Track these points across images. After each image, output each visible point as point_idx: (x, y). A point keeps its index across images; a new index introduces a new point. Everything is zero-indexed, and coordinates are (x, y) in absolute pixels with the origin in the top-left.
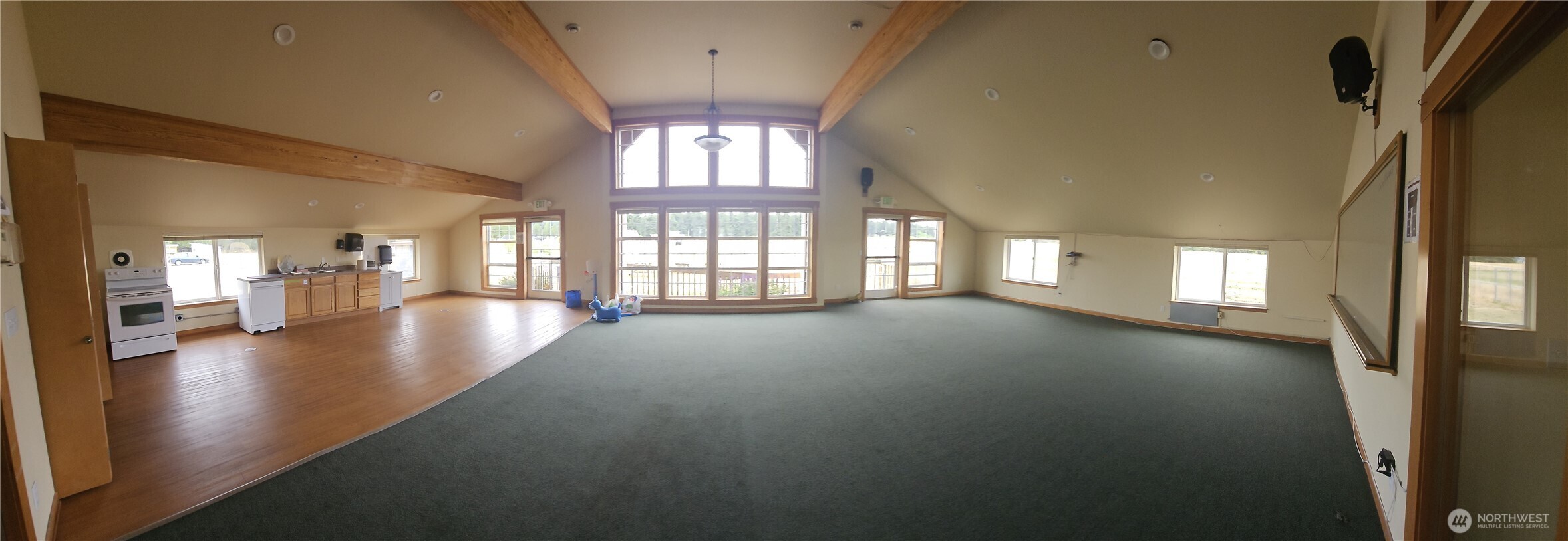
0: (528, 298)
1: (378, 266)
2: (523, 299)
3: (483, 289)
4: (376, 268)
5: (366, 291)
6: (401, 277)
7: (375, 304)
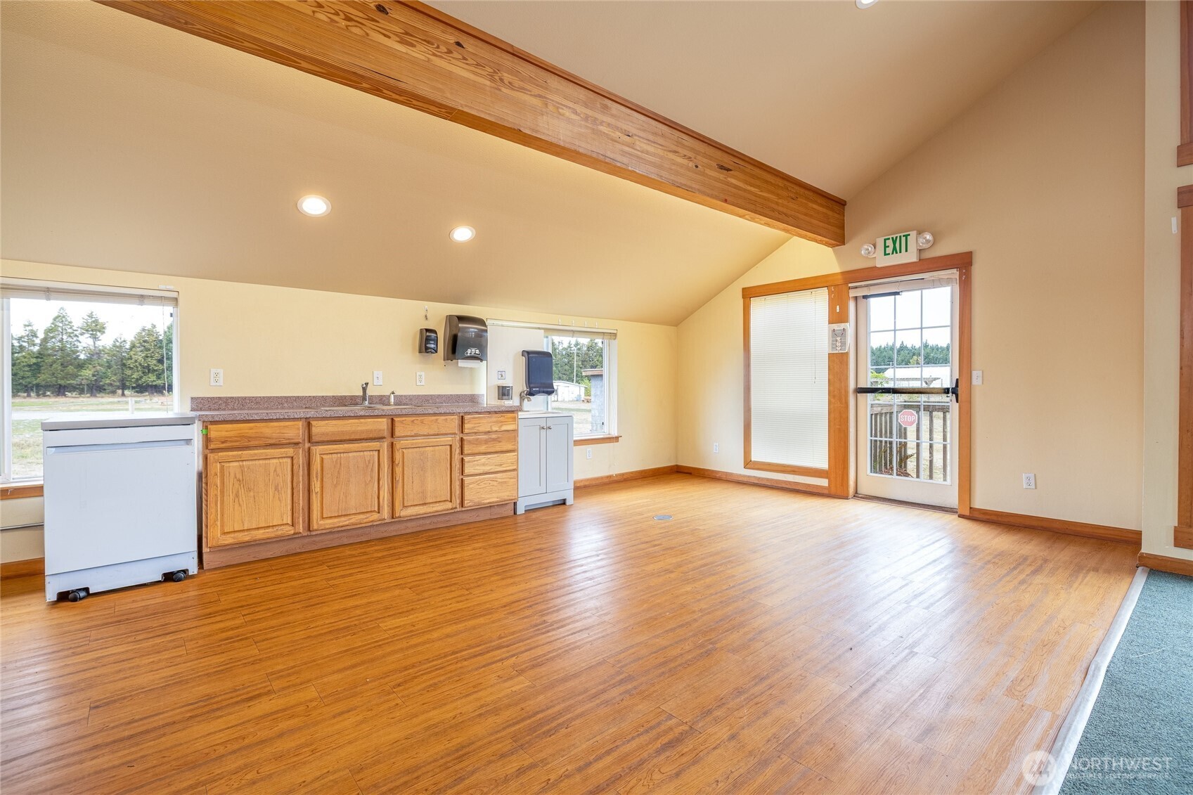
0: (857, 495)
1: (522, 398)
2: (846, 498)
3: (748, 464)
4: (514, 402)
5: (483, 459)
6: (569, 428)
7: (505, 495)
